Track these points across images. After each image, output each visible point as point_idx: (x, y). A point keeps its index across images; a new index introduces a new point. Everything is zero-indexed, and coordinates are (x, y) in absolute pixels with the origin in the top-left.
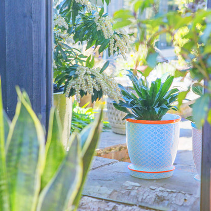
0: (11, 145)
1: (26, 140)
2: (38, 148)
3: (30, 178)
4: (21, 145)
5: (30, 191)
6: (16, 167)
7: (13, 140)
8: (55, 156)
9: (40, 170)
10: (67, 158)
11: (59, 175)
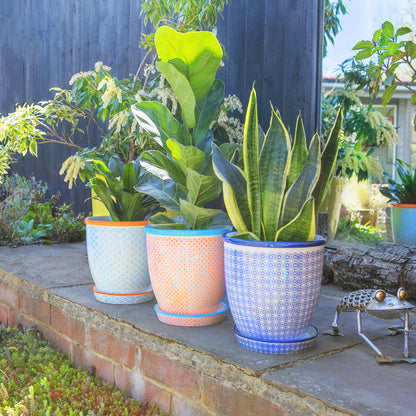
0: (264, 152)
1: (277, 146)
2: (287, 153)
3: (278, 178)
4: (272, 151)
5: (277, 189)
6: (267, 170)
7: (265, 148)
8: (299, 160)
9: (287, 171)
10: (309, 158)
11: (302, 174)
